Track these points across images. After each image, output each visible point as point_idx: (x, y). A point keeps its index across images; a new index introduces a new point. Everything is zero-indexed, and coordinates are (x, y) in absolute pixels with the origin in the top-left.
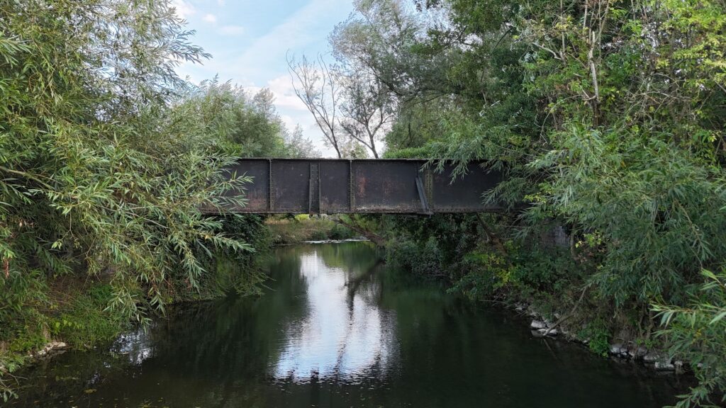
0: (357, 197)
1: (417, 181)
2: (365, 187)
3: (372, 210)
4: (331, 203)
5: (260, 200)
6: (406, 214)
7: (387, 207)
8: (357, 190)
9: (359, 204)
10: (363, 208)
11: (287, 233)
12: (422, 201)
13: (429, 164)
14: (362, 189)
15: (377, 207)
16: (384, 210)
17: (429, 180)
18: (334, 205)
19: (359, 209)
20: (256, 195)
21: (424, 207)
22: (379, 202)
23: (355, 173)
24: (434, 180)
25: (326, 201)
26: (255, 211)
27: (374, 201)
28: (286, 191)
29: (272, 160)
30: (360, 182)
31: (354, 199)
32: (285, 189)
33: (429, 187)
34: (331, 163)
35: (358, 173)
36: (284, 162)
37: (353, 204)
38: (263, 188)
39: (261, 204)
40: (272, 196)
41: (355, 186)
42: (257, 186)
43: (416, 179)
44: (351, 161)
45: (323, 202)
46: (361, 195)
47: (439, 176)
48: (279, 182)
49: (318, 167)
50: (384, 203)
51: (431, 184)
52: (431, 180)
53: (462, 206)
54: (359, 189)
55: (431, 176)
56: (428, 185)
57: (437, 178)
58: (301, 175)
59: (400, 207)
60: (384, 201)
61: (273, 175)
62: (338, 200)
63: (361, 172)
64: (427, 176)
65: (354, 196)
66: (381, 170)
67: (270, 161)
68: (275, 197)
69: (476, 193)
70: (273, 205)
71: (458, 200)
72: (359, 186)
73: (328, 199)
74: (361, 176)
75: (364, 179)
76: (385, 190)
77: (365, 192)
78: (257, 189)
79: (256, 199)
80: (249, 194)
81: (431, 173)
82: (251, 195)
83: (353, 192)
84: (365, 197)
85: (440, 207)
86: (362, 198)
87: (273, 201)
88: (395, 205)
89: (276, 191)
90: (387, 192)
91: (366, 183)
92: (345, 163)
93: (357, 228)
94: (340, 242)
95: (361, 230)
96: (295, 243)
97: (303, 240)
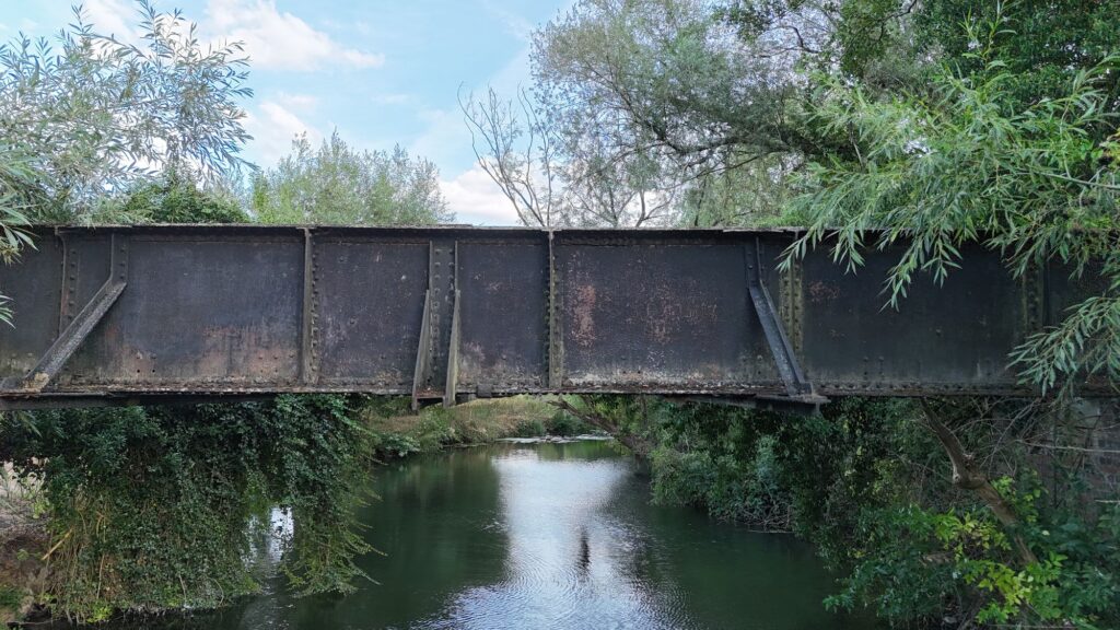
0: (571, 345)
1: (755, 295)
2: (596, 315)
3: (616, 386)
4: (490, 361)
5: (278, 352)
6: (722, 396)
7: (661, 377)
8: (569, 322)
9: (574, 364)
10: (589, 377)
11: (472, 424)
12: (780, 357)
13: (809, 242)
14: (586, 321)
15: (632, 376)
16: (653, 384)
17: (793, 296)
18: (499, 367)
19: (575, 381)
20: (265, 339)
21: (788, 377)
22: (638, 359)
23: (565, 270)
24: (807, 296)
25: (475, 357)
26: (259, 385)
27: (623, 357)
28: (357, 326)
29: (311, 231)
30: (580, 298)
31: (562, 350)
32: (352, 320)
33: (793, 317)
34: (494, 241)
35: (574, 273)
36: (353, 239)
37: (558, 365)
38: (286, 317)
39: (279, 364)
40: (315, 342)
41: (563, 312)
42: (271, 310)
43: (753, 292)
44: (551, 237)
45: (467, 360)
46: (581, 339)
47: (821, 283)
48: (336, 297)
49: (453, 253)
50: (653, 363)
51: (797, 308)
52: (796, 295)
53: (894, 376)
54: (575, 320)
55: (797, 283)
56: (790, 310)
57: (817, 287)
58: (404, 277)
59: (702, 376)
60: (654, 356)
61: (317, 277)
62: (513, 353)
63: (583, 269)
64: (786, 282)
65: (562, 343)
66: (642, 265)
67: (308, 235)
68: (323, 344)
69: (938, 334)
70: (315, 367)
71: (881, 358)
72: (577, 310)
73: (483, 351)
74: (584, 282)
75: (591, 290)
76: (654, 324)
77: (596, 331)
78: (271, 319)
79: (267, 347)
80: (243, 335)
81: (798, 275)
82: (253, 337)
83: (558, 330)
84: (596, 344)
85: (837, 376)
86: (584, 348)
87: (315, 355)
88: (685, 371)
89: (326, 325)
90: (661, 330)
91: (596, 303)
92: (533, 242)
93: (594, 417)
94: (567, 440)
95: (604, 422)
96: (485, 443)
97: (502, 437)
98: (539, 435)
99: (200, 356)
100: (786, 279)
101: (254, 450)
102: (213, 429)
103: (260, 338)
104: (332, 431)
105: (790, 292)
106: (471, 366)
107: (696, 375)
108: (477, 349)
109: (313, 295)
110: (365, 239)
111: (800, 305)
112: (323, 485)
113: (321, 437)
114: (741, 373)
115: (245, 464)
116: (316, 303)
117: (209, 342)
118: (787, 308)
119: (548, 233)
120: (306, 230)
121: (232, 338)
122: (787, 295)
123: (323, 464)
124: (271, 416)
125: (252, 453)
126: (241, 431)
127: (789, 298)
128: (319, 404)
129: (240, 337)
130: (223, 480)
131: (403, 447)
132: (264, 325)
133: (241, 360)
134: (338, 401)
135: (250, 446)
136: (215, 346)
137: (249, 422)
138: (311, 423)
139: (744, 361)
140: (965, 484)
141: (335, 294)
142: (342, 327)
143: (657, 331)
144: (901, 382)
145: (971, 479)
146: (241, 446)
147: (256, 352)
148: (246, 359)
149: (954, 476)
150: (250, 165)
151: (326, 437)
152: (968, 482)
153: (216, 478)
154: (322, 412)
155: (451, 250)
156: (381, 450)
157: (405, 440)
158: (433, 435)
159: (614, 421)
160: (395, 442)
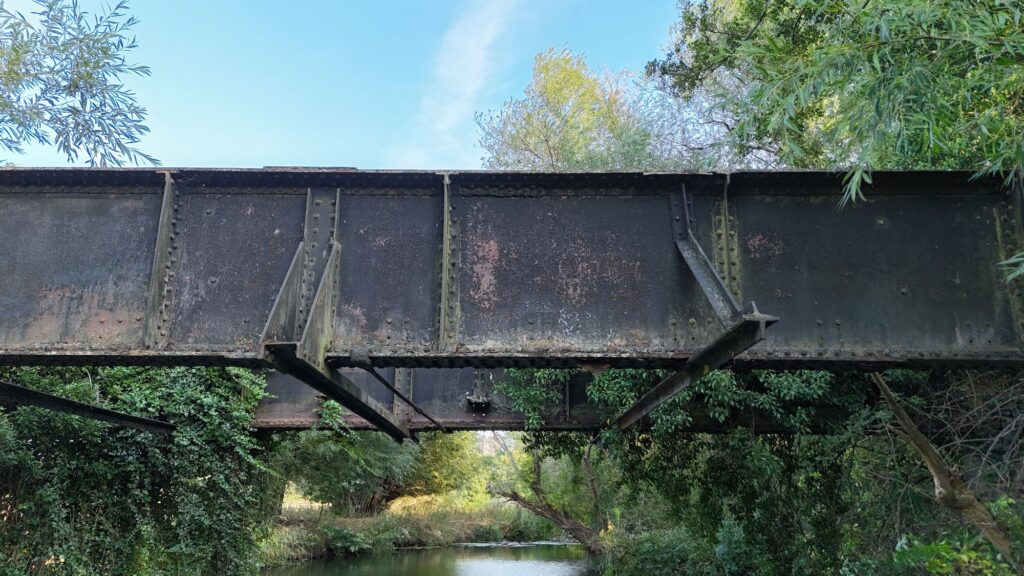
0: (470, 306)
1: (683, 246)
2: (498, 273)
3: (521, 352)
4: (372, 325)
5: (123, 314)
7: (576, 343)
8: (466, 280)
9: (472, 329)
10: (490, 344)
14: (487, 280)
15: (540, 341)
16: (566, 351)
17: (729, 251)
18: (383, 333)
19: (472, 348)
20: (110, 300)
22: (551, 323)
23: (463, 224)
24: (745, 250)
25: (354, 320)
27: (530, 321)
28: (219, 286)
29: (173, 176)
30: (480, 254)
31: (458, 312)
32: (213, 279)
33: (730, 273)
34: (383, 192)
35: (474, 227)
36: (222, 190)
37: (453, 329)
38: (139, 276)
39: (123, 328)
40: (168, 303)
41: (460, 269)
42: (122, 268)
43: (681, 245)
44: (447, 181)
45: (345, 323)
46: (482, 300)
47: (760, 237)
48: (198, 254)
49: (334, 204)
50: (566, 328)
51: (734, 264)
52: (733, 250)
53: (856, 342)
54: (475, 279)
55: (732, 236)
56: (725, 267)
57: (756, 241)
58: (277, 231)
59: (624, 343)
60: (567, 320)
61: (178, 230)
62: (400, 316)
63: (485, 222)
64: (720, 236)
65: (458, 304)
66: (554, 218)
67: (169, 180)
68: (177, 305)
69: (904, 293)
70: (164, 332)
71: (838, 321)
72: (477, 268)
73: (364, 314)
74: (485, 237)
75: (493, 245)
76: (567, 284)
77: (499, 291)
78: (120, 278)
79: (111, 310)
80: (85, 296)
81: (732, 228)
82: (96, 297)
83: (454, 289)
84: (499, 306)
85: (787, 342)
86: (485, 310)
87: (166, 317)
88: (605, 337)
89: (182, 284)
90: (575, 290)
91: (500, 260)
92: (428, 192)
93: (546, 510)
94: (523, 544)
95: (555, 514)
96: (441, 546)
97: (459, 540)
98: (496, 540)
99: (30, 320)
100: (719, 231)
101: (146, 492)
102: (100, 466)
103: (104, 300)
104: (235, 471)
105: (725, 246)
106: (349, 331)
107: (617, 341)
108: (358, 312)
109: (170, 249)
110: (237, 190)
111: (736, 261)
112: (219, 533)
113: (222, 476)
114: (671, 340)
115: (134, 508)
116: (174, 259)
117: (44, 304)
118: (722, 264)
119: (443, 176)
120: (167, 174)
121: (72, 299)
122: (721, 249)
123: (222, 508)
124: (166, 452)
125: (142, 494)
126: (131, 468)
127: (724, 252)
128: (221, 439)
129: (81, 297)
130: (107, 525)
131: (354, 544)
132: (110, 284)
133: (77, 325)
134: (243, 437)
135: (141, 486)
136: (50, 308)
137: (143, 459)
138: (211, 463)
139: (674, 324)
140: (951, 503)
141: (196, 250)
142: (201, 285)
143: (571, 291)
144: (865, 349)
145: (957, 497)
146: (130, 485)
147: (97, 315)
148: (85, 323)
149: (937, 491)
150: (147, 157)
151: (227, 479)
152: (954, 500)
153: (99, 523)
154: (225, 450)
155: (333, 201)
156: (332, 547)
157: (357, 537)
158: (386, 535)
159: (566, 513)
160: (345, 538)
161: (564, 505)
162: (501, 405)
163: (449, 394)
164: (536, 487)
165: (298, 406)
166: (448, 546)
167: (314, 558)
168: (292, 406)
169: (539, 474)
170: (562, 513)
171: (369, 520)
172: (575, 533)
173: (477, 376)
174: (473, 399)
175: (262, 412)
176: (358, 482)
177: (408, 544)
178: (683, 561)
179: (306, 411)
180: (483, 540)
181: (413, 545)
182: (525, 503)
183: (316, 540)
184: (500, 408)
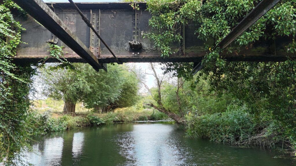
11: (124, 116)
93: (163, 110)
94: (154, 121)
95: (166, 111)
96: (128, 122)
97: (134, 120)
131: (99, 121)
156: (92, 122)
157: (100, 119)
158: (111, 119)
159: (169, 111)
160: (96, 120)
161: (169, 108)
162: (148, 48)
163: (120, 43)
164: (159, 103)
165: (40, 49)
166: (131, 122)
167: (86, 126)
168: (36, 49)
169: (160, 98)
170: (168, 111)
171: (105, 114)
172: (172, 117)
173: (134, 33)
174: (132, 43)
175: (21, 52)
176: (100, 102)
177: (118, 121)
178: (218, 126)
179: (44, 51)
180: (142, 120)
181: (120, 122)
182: (156, 108)
183: (86, 120)
184: (147, 50)
